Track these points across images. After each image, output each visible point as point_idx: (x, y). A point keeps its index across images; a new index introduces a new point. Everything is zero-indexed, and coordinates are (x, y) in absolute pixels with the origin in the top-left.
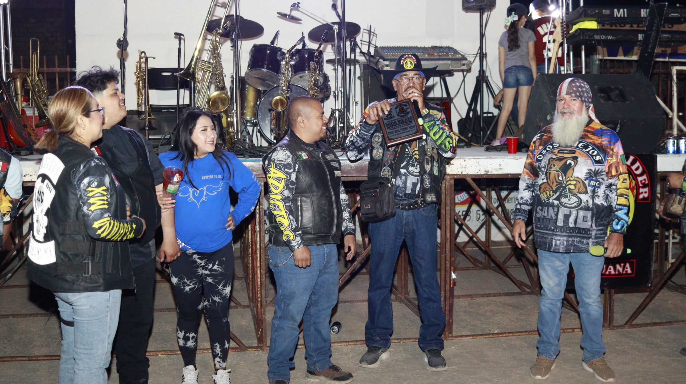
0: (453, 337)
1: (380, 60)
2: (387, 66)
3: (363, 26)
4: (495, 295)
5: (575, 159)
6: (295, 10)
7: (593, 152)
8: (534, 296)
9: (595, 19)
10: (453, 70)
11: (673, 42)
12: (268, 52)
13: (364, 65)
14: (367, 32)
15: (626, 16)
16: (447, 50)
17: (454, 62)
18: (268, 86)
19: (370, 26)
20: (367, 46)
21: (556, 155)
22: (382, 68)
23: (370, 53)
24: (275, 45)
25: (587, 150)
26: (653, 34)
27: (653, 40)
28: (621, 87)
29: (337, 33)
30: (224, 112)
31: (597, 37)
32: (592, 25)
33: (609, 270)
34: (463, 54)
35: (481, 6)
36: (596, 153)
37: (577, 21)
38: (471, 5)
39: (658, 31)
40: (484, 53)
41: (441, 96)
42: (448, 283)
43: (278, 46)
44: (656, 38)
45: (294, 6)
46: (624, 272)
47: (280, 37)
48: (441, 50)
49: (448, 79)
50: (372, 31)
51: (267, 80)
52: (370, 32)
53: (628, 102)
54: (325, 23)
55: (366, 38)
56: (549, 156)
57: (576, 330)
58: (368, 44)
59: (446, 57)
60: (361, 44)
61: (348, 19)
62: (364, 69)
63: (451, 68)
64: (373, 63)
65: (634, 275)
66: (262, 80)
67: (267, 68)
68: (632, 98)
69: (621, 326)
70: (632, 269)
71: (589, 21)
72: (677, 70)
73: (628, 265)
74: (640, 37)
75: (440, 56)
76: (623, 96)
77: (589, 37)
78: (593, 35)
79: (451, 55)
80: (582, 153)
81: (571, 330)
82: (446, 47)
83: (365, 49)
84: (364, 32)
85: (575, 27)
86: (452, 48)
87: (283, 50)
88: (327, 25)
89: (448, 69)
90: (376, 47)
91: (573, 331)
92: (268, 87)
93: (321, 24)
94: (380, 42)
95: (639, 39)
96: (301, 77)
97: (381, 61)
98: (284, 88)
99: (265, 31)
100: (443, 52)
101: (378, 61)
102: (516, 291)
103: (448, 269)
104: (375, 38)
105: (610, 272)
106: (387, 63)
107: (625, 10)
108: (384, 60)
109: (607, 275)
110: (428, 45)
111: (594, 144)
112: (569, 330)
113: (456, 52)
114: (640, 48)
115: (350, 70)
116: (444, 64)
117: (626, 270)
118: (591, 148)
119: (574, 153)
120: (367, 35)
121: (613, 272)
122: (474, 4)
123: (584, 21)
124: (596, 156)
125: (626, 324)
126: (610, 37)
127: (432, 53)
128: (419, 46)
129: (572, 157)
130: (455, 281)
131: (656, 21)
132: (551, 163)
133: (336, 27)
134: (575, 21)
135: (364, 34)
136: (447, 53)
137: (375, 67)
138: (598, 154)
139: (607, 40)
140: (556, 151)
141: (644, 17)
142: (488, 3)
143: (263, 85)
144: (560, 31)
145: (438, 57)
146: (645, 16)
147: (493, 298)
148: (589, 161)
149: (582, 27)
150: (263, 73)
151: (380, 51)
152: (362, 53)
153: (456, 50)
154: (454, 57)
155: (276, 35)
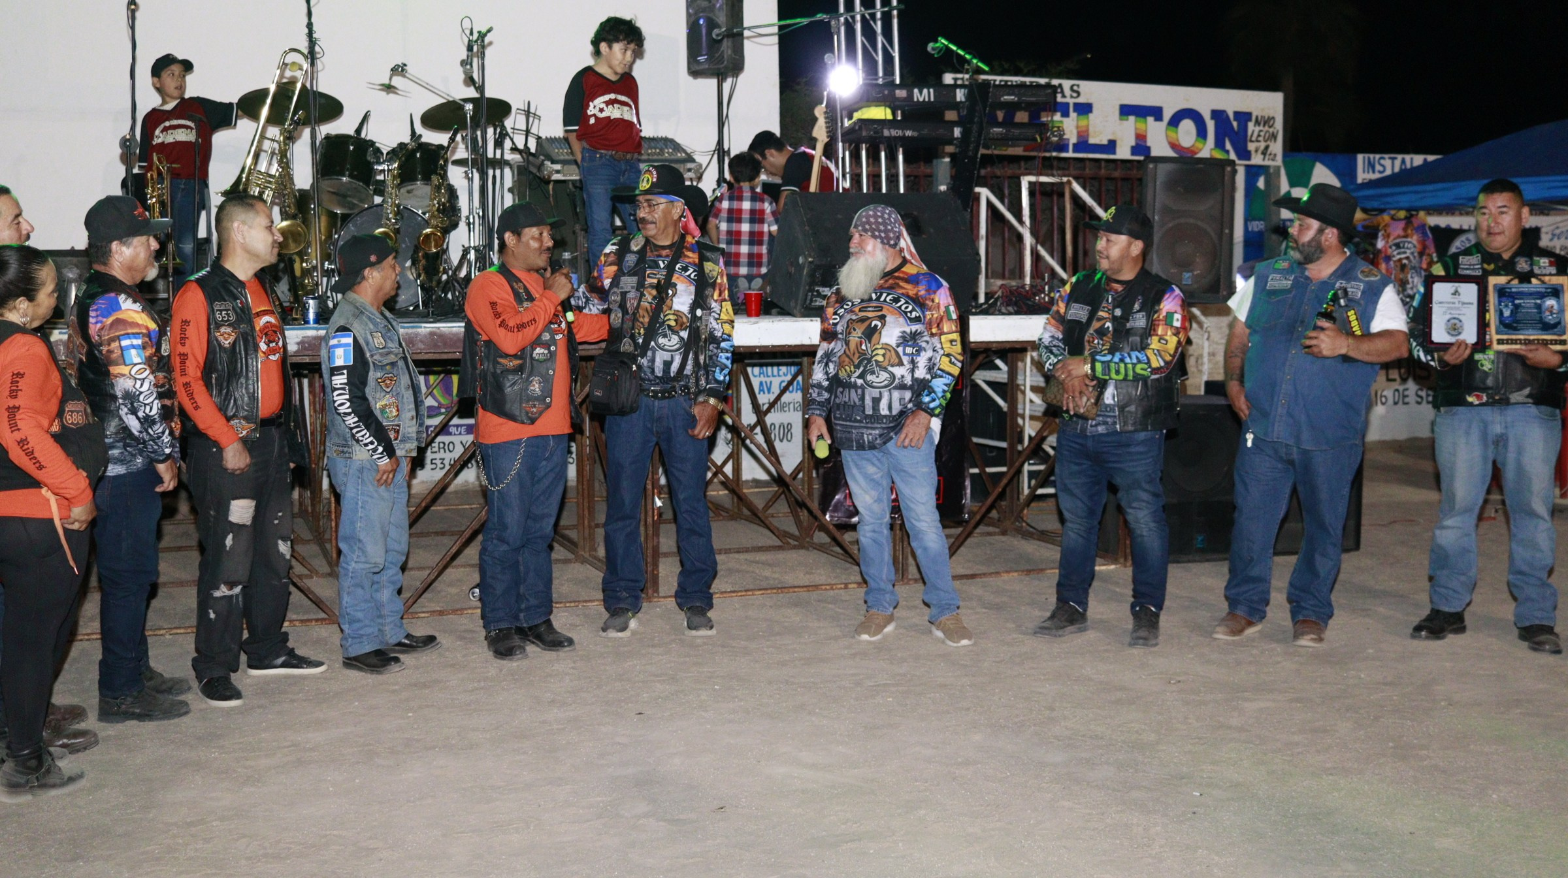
0: (659, 597)
1: (546, 162)
2: (558, 172)
3: (516, 104)
4: (738, 551)
5: (882, 318)
6: (398, 75)
8: (802, 552)
9: (886, 103)
12: (352, 148)
13: (519, 167)
14: (523, 112)
15: (932, 99)
16: (661, 144)
18: (352, 206)
19: (529, 103)
20: (524, 137)
22: (549, 177)
23: (529, 149)
24: (363, 135)
25: (899, 305)
26: (975, 128)
28: (915, 213)
29: (471, 117)
30: (297, 253)
31: (886, 133)
32: (880, 113)
34: (689, 151)
35: (719, 69)
37: (860, 105)
38: (701, 67)
40: (726, 149)
42: (650, 513)
43: (368, 138)
44: (980, 135)
45: (397, 69)
47: (371, 120)
48: (653, 144)
50: (532, 110)
51: (350, 196)
52: (528, 113)
53: (924, 236)
54: (451, 99)
55: (521, 123)
57: (850, 586)
58: (525, 133)
59: (660, 157)
60: (514, 133)
61: (490, 93)
62: (518, 175)
64: (533, 165)
66: (341, 196)
67: (350, 176)
68: (932, 230)
71: (879, 106)
72: (1031, 185)
74: (957, 132)
75: (649, 155)
77: (875, 133)
78: (882, 129)
79: (667, 151)
80: (891, 310)
81: (843, 586)
82: (661, 139)
83: (520, 142)
84: (516, 113)
85: (856, 116)
86: (672, 141)
87: (377, 145)
88: (453, 102)
90: (539, 138)
91: (846, 587)
92: (351, 209)
93: (445, 101)
95: (956, 136)
96: (409, 192)
97: (548, 163)
98: (391, 216)
99: (345, 110)
100: (655, 149)
101: (543, 161)
103: (649, 493)
104: (536, 121)
106: (558, 167)
107: (932, 90)
108: (553, 162)
112: (839, 586)
113: (677, 147)
114: (957, 150)
115: (494, 177)
118: (903, 302)
119: (881, 310)
120: (524, 118)
122: (707, 66)
123: (871, 106)
124: (911, 311)
126: (909, 133)
129: (879, 316)
130: (662, 510)
131: (977, 108)
132: (850, 326)
133: (469, 106)
134: (856, 107)
135: (518, 116)
136: (662, 150)
137: (538, 174)
141: (961, 102)
142: (731, 65)
143: (342, 205)
146: (963, 100)
147: (737, 556)
149: (865, 116)
150: (343, 184)
151: (545, 145)
152: (514, 149)
153: (679, 144)
154: (673, 157)
155: (366, 117)
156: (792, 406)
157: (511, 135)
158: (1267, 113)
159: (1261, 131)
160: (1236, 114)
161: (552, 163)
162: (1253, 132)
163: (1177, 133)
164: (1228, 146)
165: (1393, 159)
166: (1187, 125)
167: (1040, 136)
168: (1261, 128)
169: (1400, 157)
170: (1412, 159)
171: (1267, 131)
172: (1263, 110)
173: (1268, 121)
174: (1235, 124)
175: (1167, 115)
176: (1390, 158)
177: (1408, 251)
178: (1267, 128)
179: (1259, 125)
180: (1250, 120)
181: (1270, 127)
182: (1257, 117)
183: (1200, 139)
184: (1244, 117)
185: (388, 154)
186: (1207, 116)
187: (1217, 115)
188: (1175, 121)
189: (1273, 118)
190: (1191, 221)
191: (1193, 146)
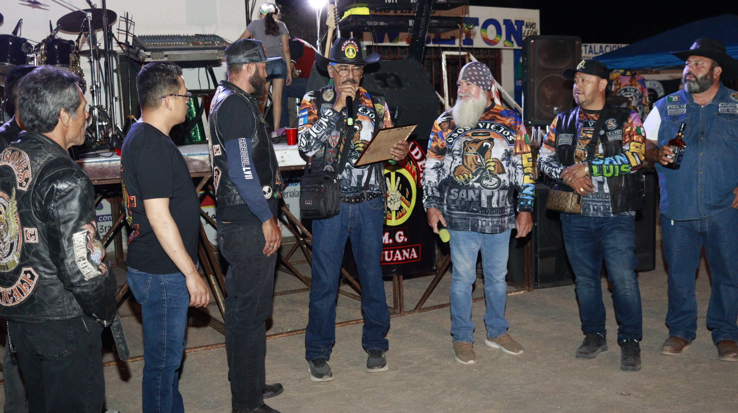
1: (141, 51)
2: (149, 57)
3: (120, 14)
5: (491, 140)
7: (506, 133)
9: (367, 5)
10: (220, 60)
11: (442, 27)
12: (11, 43)
13: (120, 56)
14: (124, 20)
15: (396, 2)
16: (212, 38)
17: (220, 51)
19: (127, 13)
20: (125, 36)
21: (471, 138)
22: (144, 60)
23: (129, 43)
24: (18, 35)
25: (501, 131)
26: (423, 19)
27: (423, 26)
28: (396, 73)
29: (91, 22)
31: (370, 23)
32: (364, 11)
33: (396, 257)
36: (508, 133)
37: (349, 7)
39: (427, 17)
41: (208, 88)
43: (22, 37)
44: (426, 24)
46: (411, 257)
47: (23, 26)
48: (207, 39)
49: (215, 69)
50: (130, 18)
52: (127, 20)
53: (404, 88)
54: (76, 10)
55: (123, 26)
56: (464, 139)
58: (125, 33)
59: (213, 46)
60: (119, 33)
62: (120, 61)
63: (218, 58)
64: (133, 54)
65: (419, 260)
67: (11, 62)
68: (408, 84)
69: (411, 311)
70: (417, 254)
71: (360, 7)
72: (446, 55)
73: (413, 250)
74: (411, 23)
75: (206, 45)
76: (399, 82)
77: (361, 24)
78: (366, 21)
79: (217, 43)
80: (496, 135)
82: (211, 36)
83: (122, 39)
84: (120, 20)
85: (347, 14)
86: (217, 37)
87: (28, 41)
88: (79, 12)
89: (215, 59)
90: (134, 36)
93: (71, 11)
94: (139, 31)
95: (410, 25)
97: (142, 51)
99: (5, 20)
100: (209, 41)
101: (139, 52)
102: (302, 288)
104: (132, 26)
105: (397, 259)
106: (149, 53)
109: (395, 262)
110: (192, 33)
111: (505, 126)
113: (222, 40)
114: (411, 34)
116: (211, 54)
117: (412, 255)
118: (503, 129)
119: (489, 135)
120: (124, 23)
121: (400, 259)
123: (356, 7)
124: (509, 136)
125: (416, 308)
126: (382, 24)
127: (196, 42)
128: (182, 35)
129: (488, 139)
131: (425, 7)
132: (467, 146)
133: (89, 15)
134: (346, 8)
135: (121, 22)
136: (213, 42)
137: (136, 59)
138: (511, 135)
139: (379, 26)
140: (470, 134)
141: (413, 3)
144: (333, 17)
145: (204, 46)
146: (415, 2)
147: (281, 297)
148: (504, 142)
149: (354, 13)
150: (6, 67)
151: (139, 41)
152: (119, 44)
153: (222, 38)
154: (221, 46)
155: (19, 24)
156: (289, 194)
157: (116, 35)
158: (531, 21)
159: (529, 31)
160: (516, 21)
161: (145, 51)
162: (525, 31)
163: (486, 32)
164: (513, 39)
165: (586, 46)
166: (492, 28)
167: (460, 24)
168: (529, 29)
169: (589, 45)
170: (595, 46)
171: (532, 31)
172: (530, 19)
173: (532, 25)
174: (516, 27)
175: (481, 22)
176: (584, 46)
177: (632, 94)
178: (532, 29)
179: (528, 27)
180: (523, 25)
181: (533, 28)
182: (527, 23)
183: (498, 36)
184: (520, 23)
185: (36, 47)
186: (501, 23)
187: (507, 22)
188: (485, 26)
189: (535, 24)
190: (557, 75)
191: (495, 39)
